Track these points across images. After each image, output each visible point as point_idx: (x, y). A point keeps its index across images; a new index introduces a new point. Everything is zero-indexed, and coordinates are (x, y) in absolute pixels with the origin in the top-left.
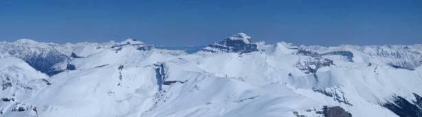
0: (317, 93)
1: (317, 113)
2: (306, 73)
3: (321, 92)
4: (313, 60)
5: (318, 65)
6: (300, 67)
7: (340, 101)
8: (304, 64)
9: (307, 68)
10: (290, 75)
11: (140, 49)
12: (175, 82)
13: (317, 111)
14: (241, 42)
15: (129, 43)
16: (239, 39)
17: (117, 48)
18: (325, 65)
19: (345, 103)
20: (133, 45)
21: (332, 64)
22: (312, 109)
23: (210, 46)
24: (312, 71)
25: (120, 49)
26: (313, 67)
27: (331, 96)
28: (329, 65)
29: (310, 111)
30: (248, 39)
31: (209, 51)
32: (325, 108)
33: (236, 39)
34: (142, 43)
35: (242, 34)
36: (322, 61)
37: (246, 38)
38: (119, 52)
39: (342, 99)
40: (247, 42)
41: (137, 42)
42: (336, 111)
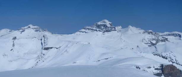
0: (156, 56)
1: (156, 69)
2: (149, 46)
3: (159, 55)
4: (154, 37)
5: (158, 41)
6: (145, 42)
7: (173, 63)
8: (147, 40)
9: (150, 42)
10: (138, 47)
11: (37, 31)
12: (52, 48)
13: (156, 68)
14: (105, 26)
15: (29, 27)
16: (104, 23)
17: (21, 30)
18: (162, 41)
19: (177, 64)
20: (33, 28)
21: (167, 41)
22: (152, 66)
23: (84, 29)
24: (153, 44)
25: (23, 31)
26: (154, 42)
27: (166, 59)
28: (165, 42)
29: (150, 68)
30: (110, 24)
31: (83, 32)
32: (162, 66)
33: (102, 23)
34: (38, 27)
35: (106, 21)
36: (160, 38)
37: (108, 23)
38: (23, 33)
39: (174, 61)
40: (109, 26)
41: (36, 27)
42: (170, 68)
